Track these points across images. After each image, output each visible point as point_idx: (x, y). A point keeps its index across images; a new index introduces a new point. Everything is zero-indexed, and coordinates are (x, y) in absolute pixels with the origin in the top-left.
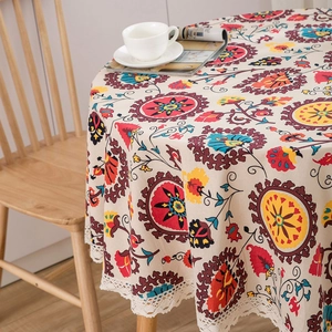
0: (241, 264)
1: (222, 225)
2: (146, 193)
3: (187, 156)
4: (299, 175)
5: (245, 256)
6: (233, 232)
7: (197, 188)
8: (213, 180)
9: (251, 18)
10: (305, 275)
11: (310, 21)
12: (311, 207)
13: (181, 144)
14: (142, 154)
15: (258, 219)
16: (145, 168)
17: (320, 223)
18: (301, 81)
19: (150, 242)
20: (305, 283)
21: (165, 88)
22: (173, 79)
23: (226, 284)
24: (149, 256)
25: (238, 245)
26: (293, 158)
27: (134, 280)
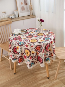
0: (23, 57)
1: (21, 53)
2: (13, 48)
3: (17, 45)
4: (29, 48)
5: (24, 57)
6: (22, 54)
7: (18, 48)
8: (20, 48)
9: (31, 29)
10: (29, 59)
11: (37, 30)
12: (30, 52)
13: (16, 43)
14: (13, 44)
15: (25, 52)
16: (13, 46)
17: (31, 53)
18: (33, 37)
19: (13, 54)
20: (29, 60)
21: (18, 36)
22: (19, 35)
23: (21, 59)
24: (13, 56)
25: (23, 55)
26: (28, 46)
27: (12, 58)
